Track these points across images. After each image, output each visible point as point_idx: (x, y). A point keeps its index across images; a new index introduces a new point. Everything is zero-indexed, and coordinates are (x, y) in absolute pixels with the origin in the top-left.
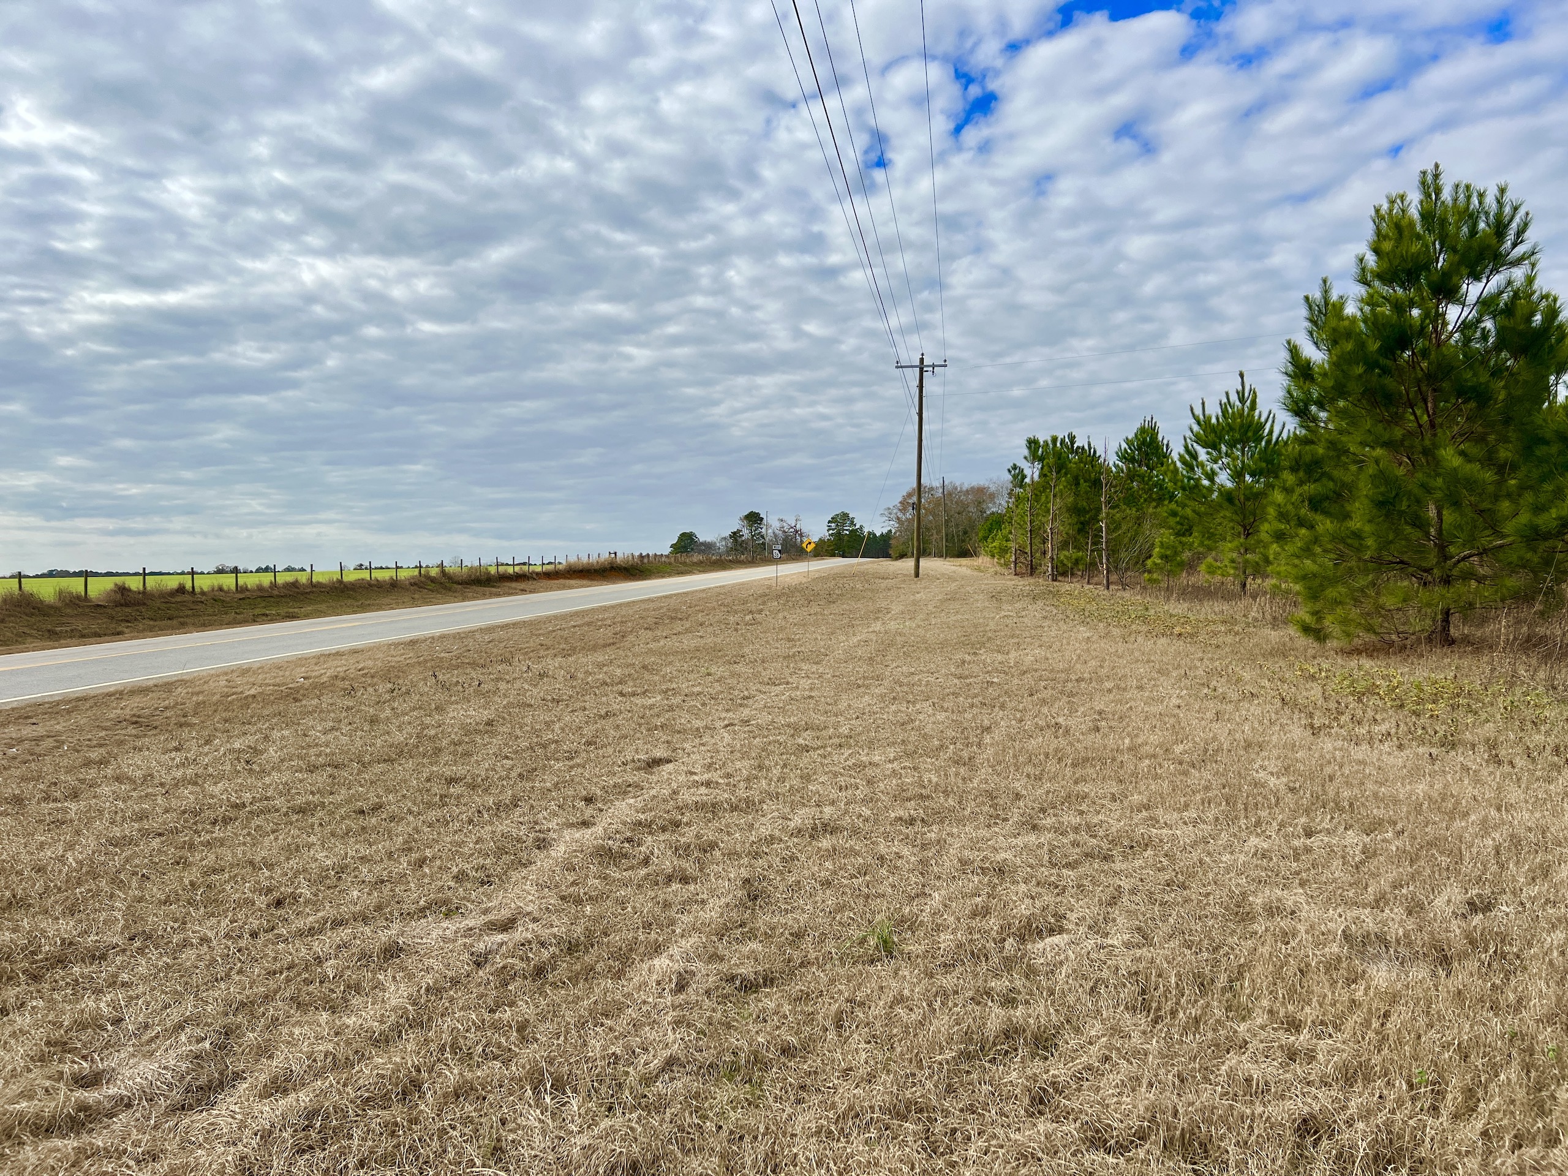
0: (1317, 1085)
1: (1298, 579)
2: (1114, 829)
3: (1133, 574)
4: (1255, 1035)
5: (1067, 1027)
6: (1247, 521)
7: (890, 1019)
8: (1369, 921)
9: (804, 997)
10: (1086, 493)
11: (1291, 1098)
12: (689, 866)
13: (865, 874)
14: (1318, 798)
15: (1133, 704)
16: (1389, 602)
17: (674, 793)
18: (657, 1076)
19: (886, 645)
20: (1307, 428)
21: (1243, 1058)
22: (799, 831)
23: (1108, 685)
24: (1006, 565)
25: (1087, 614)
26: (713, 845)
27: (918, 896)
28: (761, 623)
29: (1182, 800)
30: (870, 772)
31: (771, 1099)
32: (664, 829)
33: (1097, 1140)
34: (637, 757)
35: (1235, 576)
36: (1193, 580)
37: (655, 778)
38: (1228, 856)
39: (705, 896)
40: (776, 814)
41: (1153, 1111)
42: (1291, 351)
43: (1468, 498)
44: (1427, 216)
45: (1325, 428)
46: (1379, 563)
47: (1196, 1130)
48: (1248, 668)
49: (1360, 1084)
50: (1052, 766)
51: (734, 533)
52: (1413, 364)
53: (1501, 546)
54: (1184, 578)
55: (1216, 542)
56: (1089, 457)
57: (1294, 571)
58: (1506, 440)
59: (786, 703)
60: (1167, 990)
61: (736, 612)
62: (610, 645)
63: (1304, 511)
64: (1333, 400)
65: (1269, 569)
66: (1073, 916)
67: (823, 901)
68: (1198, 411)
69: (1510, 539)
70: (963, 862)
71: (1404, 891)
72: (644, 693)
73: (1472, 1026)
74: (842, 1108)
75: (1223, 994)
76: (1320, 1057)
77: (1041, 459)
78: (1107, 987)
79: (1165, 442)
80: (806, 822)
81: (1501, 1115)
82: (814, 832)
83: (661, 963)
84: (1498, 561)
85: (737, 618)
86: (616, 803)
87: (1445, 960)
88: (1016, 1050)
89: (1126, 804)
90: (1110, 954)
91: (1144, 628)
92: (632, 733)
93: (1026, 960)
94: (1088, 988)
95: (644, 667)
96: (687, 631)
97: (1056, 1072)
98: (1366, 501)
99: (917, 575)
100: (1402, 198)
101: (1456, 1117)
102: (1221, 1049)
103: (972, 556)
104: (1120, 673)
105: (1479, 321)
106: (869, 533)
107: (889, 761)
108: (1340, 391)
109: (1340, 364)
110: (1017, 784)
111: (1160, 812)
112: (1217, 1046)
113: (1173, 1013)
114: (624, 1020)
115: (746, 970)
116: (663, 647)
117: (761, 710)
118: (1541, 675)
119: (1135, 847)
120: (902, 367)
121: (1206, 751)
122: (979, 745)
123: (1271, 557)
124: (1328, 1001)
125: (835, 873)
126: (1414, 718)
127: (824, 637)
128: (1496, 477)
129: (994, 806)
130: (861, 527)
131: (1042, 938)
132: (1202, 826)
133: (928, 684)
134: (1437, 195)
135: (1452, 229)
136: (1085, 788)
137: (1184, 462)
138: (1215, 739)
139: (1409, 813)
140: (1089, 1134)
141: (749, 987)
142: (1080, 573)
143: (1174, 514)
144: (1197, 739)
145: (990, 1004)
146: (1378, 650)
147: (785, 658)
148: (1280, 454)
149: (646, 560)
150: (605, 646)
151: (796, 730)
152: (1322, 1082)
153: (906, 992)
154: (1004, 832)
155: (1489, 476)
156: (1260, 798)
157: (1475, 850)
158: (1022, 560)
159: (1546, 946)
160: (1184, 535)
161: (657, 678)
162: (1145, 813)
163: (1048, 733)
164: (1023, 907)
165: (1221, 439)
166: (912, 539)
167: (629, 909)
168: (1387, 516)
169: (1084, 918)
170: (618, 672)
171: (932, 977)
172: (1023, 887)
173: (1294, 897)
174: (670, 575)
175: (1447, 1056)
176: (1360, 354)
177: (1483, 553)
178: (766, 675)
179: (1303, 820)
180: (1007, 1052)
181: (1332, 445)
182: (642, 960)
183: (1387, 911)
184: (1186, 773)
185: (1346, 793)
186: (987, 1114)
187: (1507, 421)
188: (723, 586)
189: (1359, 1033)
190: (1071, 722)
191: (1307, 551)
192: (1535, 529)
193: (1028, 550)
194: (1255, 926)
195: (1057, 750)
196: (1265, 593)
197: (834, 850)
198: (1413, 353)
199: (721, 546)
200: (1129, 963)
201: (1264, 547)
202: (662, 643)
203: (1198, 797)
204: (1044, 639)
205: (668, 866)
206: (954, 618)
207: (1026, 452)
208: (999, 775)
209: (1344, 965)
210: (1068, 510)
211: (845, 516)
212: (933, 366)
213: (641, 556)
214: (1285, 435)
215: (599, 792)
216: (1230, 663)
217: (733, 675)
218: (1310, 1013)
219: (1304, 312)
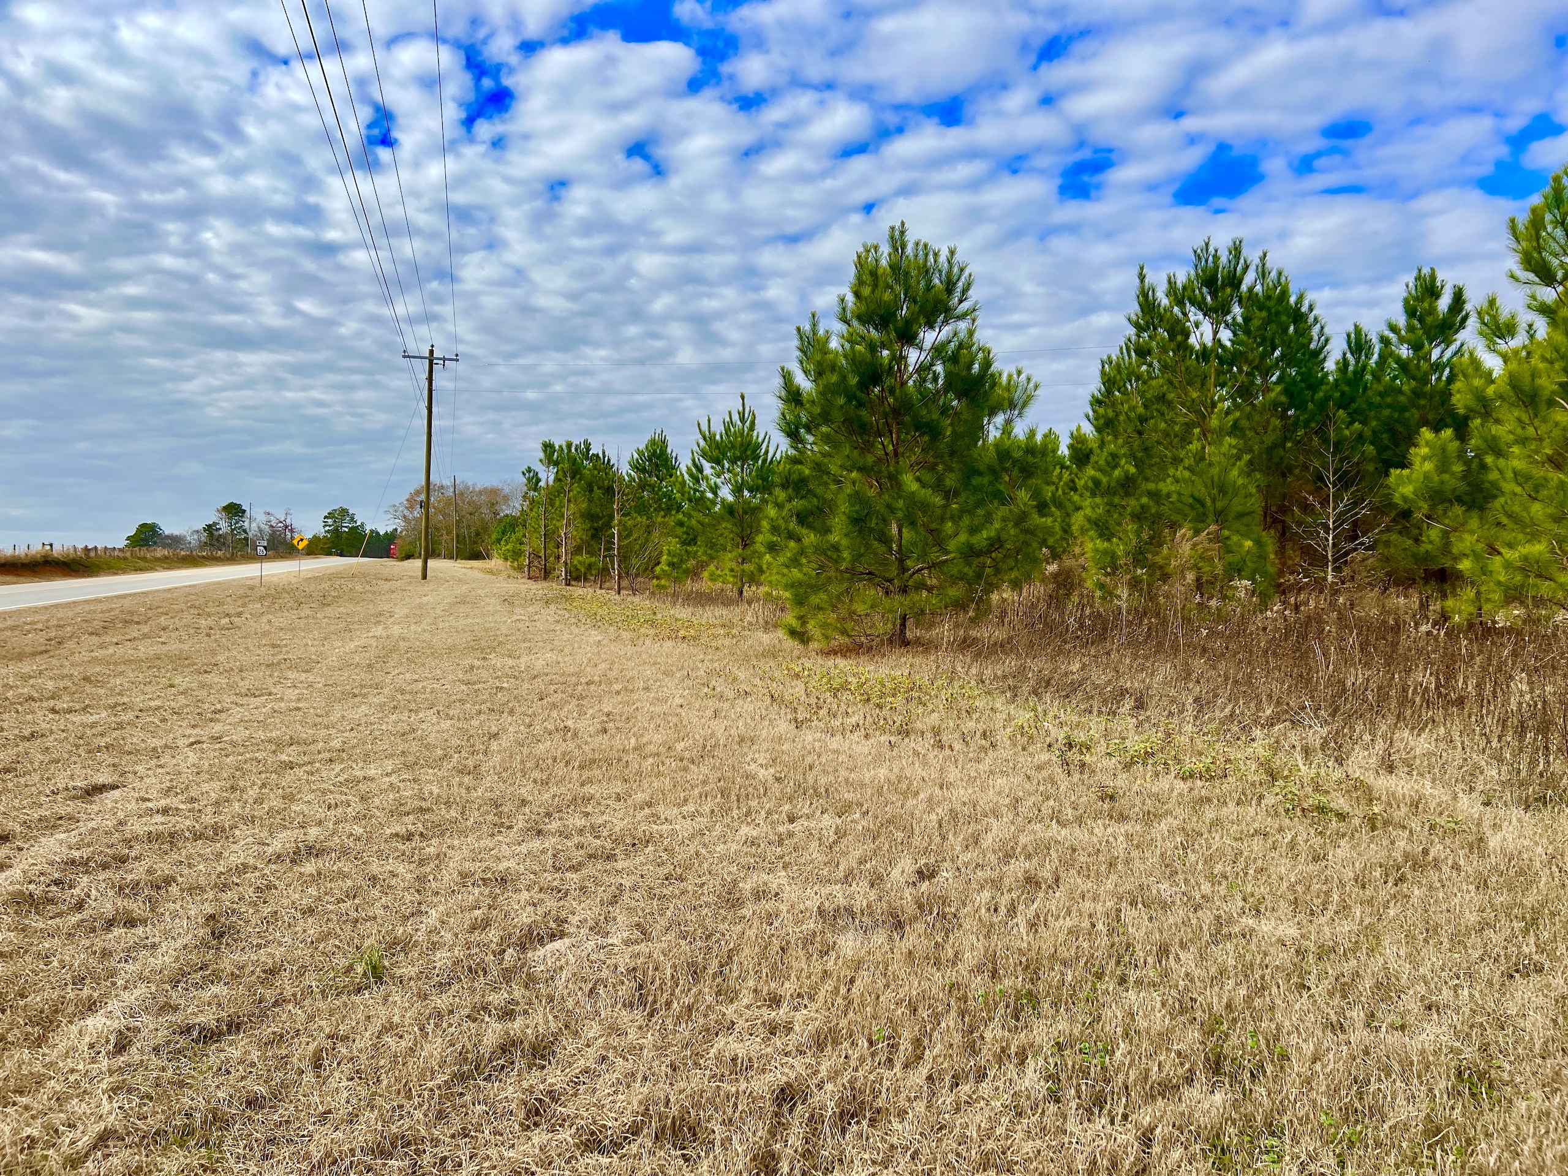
0: (793, 1055)
1: (787, 587)
2: (617, 829)
3: (642, 580)
4: (741, 1015)
5: (565, 1032)
6: (744, 533)
7: (377, 1048)
8: (839, 895)
9: (279, 1039)
10: (600, 499)
11: (771, 1070)
12: (137, 907)
13: (354, 897)
14: (799, 786)
15: (638, 704)
16: (860, 608)
17: (121, 823)
18: (87, 1155)
19: (388, 651)
20: (796, 448)
21: (730, 1038)
22: (279, 857)
23: (617, 687)
24: (520, 568)
25: (598, 618)
26: (169, 880)
27: (413, 915)
28: (240, 628)
29: (682, 795)
30: (363, 787)
31: (232, 1161)
32: (105, 866)
33: (592, 1143)
34: (71, 784)
35: (734, 584)
36: (696, 587)
37: (95, 808)
38: (722, 846)
39: (157, 940)
40: (251, 839)
41: (646, 1104)
42: (784, 377)
43: (921, 519)
44: (895, 268)
45: (812, 450)
46: (853, 573)
47: (686, 1116)
48: (743, 668)
49: (829, 1048)
50: (560, 770)
51: (209, 526)
52: (882, 399)
53: (946, 561)
54: (689, 585)
55: (717, 552)
56: (603, 465)
57: (784, 580)
58: (951, 470)
59: (268, 716)
60: (663, 983)
61: (209, 615)
62: (41, 653)
63: (793, 525)
64: (817, 426)
65: (762, 578)
66: (574, 920)
67: (305, 931)
68: (705, 428)
69: (952, 555)
70: (464, 875)
71: (868, 866)
72: (84, 709)
73: (919, 983)
74: (317, 1156)
75: (714, 979)
76: (797, 1028)
77: (556, 464)
78: (606, 987)
79: (674, 455)
80: (288, 845)
81: (942, 1059)
82: (296, 858)
83: (96, 1023)
84: (943, 574)
85: (210, 622)
86: (42, 839)
87: (898, 924)
88: (512, 1063)
89: (629, 802)
90: (610, 954)
91: (652, 632)
92: (66, 756)
93: (525, 969)
94: (587, 990)
95: (86, 679)
96: (145, 636)
97: (554, 1080)
98: (844, 518)
99: (424, 577)
100: (876, 248)
101: (906, 1066)
102: (710, 1033)
103: (484, 558)
104: (629, 674)
105: (932, 365)
106: (372, 531)
107: (387, 775)
108: (825, 417)
109: (827, 392)
110: (523, 790)
111: (661, 809)
112: (707, 1030)
113: (668, 1004)
114: (43, 1096)
115: (208, 1018)
116: (112, 655)
117: (234, 725)
118: (974, 671)
119: (637, 843)
120: (409, 357)
121: (704, 747)
122: (485, 753)
123: (765, 567)
124: (804, 975)
125: (319, 899)
126: (877, 711)
127: (316, 643)
128: (943, 502)
129: (499, 815)
130: (362, 524)
131: (542, 945)
132: (698, 819)
133: (433, 691)
134: (903, 250)
135: (913, 282)
136: (589, 790)
137: (691, 475)
138: (713, 735)
139: (873, 795)
140: (584, 1138)
141: (210, 1036)
142: (593, 578)
143: (681, 524)
144: (697, 736)
145: (487, 1019)
146: (851, 651)
147: (268, 666)
148: (774, 473)
149: (92, 554)
150: (34, 654)
151: (279, 745)
152: (797, 1050)
153: (396, 1019)
154: (508, 840)
155: (938, 500)
156: (750, 789)
157: (923, 824)
158: (536, 564)
159: (976, 905)
160: (689, 544)
161: (102, 691)
162: (647, 811)
163: (557, 737)
164: (525, 915)
165: (724, 454)
166: (420, 539)
167: (55, 964)
168: (860, 532)
169: (586, 920)
170: (50, 685)
171: (425, 999)
172: (525, 895)
173: (778, 879)
174: (124, 571)
175: (899, 1012)
176: (841, 387)
177: (932, 566)
178: (244, 686)
179: (787, 807)
180: (503, 1067)
181: (819, 467)
182: (71, 1022)
183: (854, 885)
184: (685, 769)
185: (823, 781)
186: (480, 1136)
187: (952, 453)
188: (194, 586)
189: (829, 1000)
190: (581, 725)
191: (795, 562)
192: (970, 547)
193: (542, 554)
194: (744, 911)
195: (564, 754)
196: (759, 599)
197: (319, 874)
198: (883, 389)
199: (193, 540)
200: (627, 960)
201: (759, 558)
202: (111, 651)
203: (696, 791)
204: (556, 643)
205: (108, 909)
206: (464, 622)
207: (542, 455)
208: (505, 782)
209: (818, 939)
210: (582, 515)
211: (344, 512)
212: (444, 359)
213: (86, 549)
214: (778, 456)
215: (18, 829)
216: (728, 663)
217: (202, 686)
218: (789, 987)
219: (796, 342)
